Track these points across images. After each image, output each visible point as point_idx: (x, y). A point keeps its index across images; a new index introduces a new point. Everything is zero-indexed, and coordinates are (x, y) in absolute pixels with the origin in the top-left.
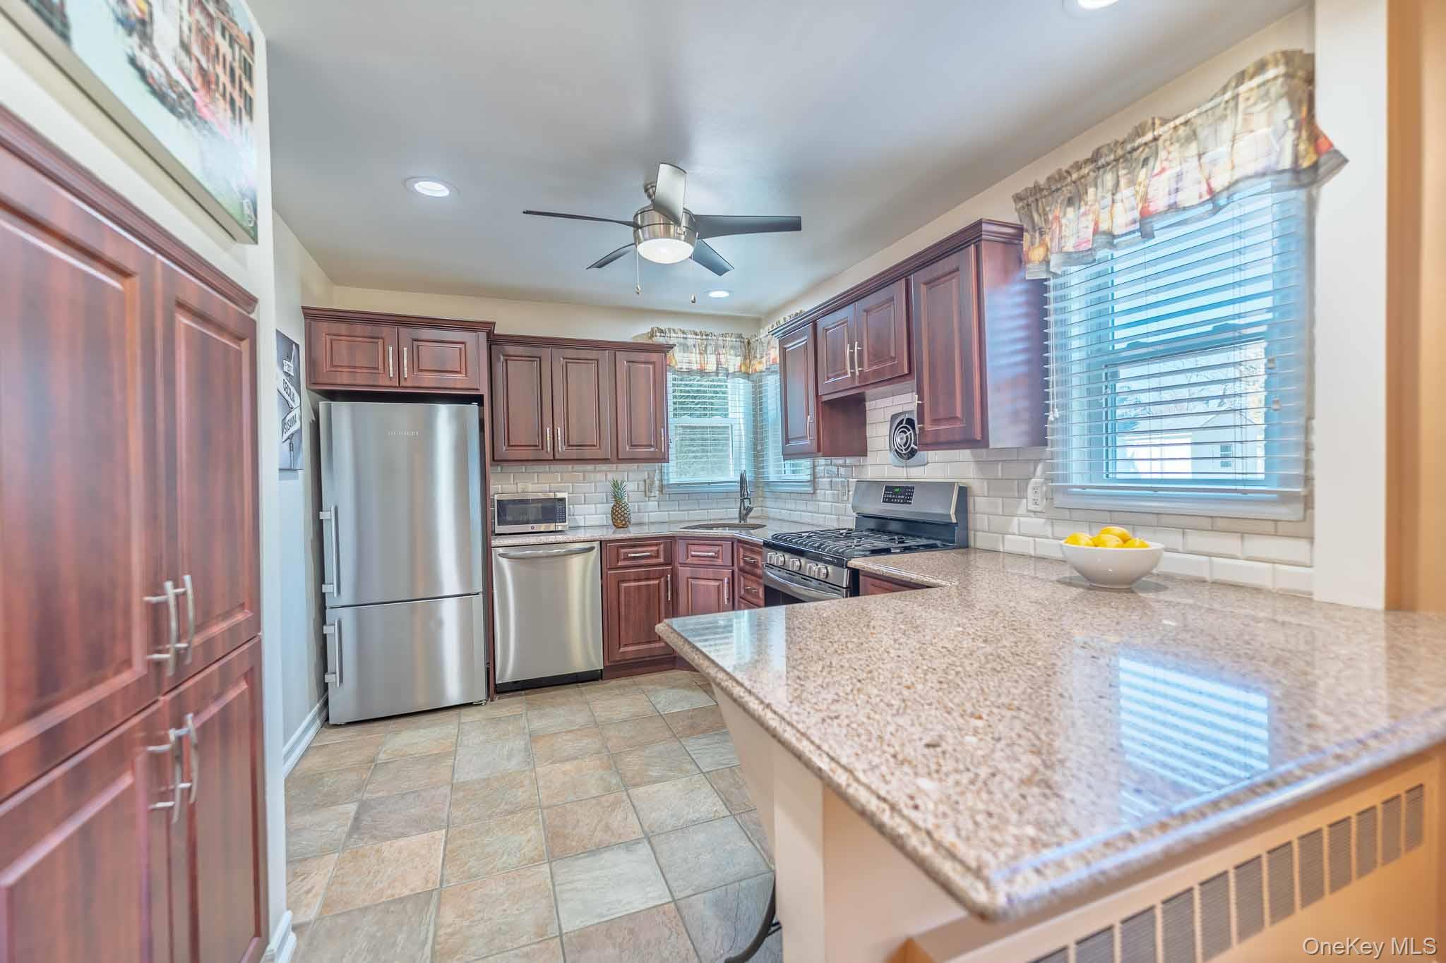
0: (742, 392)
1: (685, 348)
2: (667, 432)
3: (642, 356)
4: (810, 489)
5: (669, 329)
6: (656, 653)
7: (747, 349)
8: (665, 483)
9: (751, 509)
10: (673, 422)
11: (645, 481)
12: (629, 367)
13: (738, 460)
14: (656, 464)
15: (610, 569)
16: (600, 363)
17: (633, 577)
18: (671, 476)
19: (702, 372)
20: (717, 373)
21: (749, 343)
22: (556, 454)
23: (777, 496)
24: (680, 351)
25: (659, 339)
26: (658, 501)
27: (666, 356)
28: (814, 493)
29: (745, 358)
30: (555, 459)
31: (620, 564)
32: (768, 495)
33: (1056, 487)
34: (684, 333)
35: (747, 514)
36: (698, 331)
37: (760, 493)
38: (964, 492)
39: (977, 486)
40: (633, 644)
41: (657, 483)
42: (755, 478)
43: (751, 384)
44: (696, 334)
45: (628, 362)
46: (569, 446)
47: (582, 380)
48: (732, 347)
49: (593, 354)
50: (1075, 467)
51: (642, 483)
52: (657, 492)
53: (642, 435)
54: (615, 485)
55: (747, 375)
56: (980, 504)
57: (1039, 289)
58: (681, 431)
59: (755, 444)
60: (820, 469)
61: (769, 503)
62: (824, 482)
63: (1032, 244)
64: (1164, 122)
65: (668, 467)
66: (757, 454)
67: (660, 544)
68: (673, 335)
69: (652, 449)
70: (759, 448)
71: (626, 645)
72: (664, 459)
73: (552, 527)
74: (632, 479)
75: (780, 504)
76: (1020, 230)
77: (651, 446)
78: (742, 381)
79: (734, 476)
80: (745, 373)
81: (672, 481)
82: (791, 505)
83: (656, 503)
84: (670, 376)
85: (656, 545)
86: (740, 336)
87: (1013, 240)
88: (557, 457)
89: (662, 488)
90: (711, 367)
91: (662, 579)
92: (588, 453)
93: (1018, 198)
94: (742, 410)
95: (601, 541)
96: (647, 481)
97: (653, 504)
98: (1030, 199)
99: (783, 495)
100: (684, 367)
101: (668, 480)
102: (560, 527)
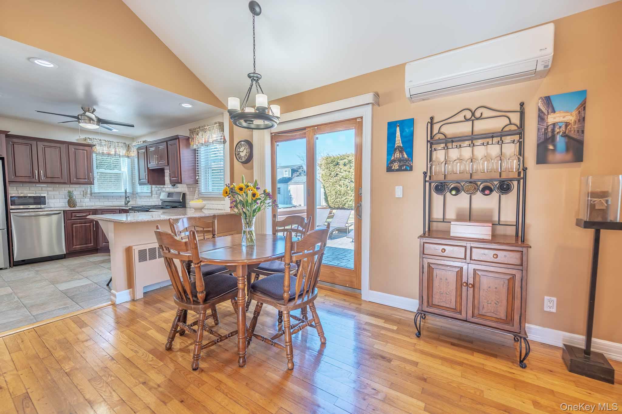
0: (126, 162)
1: (101, 145)
2: (93, 175)
3: (81, 148)
4: (150, 195)
5: (94, 138)
6: (90, 248)
7: (128, 148)
8: (93, 192)
9: (130, 201)
10: (95, 171)
11: (83, 191)
12: (75, 151)
13: (125, 185)
14: (89, 186)
15: (68, 220)
16: (61, 148)
17: (78, 223)
18: (95, 190)
19: (109, 154)
20: (115, 155)
21: (129, 146)
22: (40, 180)
23: (141, 197)
24: (98, 146)
25: (89, 142)
26: (90, 198)
27: (92, 148)
28: (152, 196)
29: (127, 151)
30: (39, 182)
31: (73, 218)
32: (138, 197)
33: (200, 193)
34: (100, 140)
35: (128, 203)
36: (106, 140)
37: (135, 197)
38: (184, 195)
39: (187, 193)
40: (79, 245)
41: (89, 192)
42: (133, 191)
43: (130, 160)
44: (106, 141)
45: (74, 149)
46: (46, 177)
47: (52, 154)
48: (121, 147)
49: (58, 145)
50: (203, 189)
51: (82, 192)
52: (89, 196)
53: (81, 175)
54: (69, 192)
55: (128, 157)
56: (188, 197)
57: (195, 151)
58: (99, 174)
59: (132, 180)
60: (153, 189)
61: (138, 200)
62: (154, 192)
63: (192, 141)
64: (208, 126)
65: (94, 187)
66: (133, 184)
67: (90, 212)
68: (95, 140)
69: (86, 180)
70: (134, 181)
71: (76, 246)
72: (92, 183)
73: (39, 206)
74: (77, 191)
75: (142, 200)
76: (189, 138)
77: (86, 179)
78: (126, 158)
79: (123, 191)
80: (127, 156)
81: (96, 192)
82: (145, 200)
83: (89, 199)
84: (94, 155)
85: (89, 212)
86: (125, 143)
87: (188, 140)
88: (41, 181)
89: (91, 194)
90: (113, 152)
91: (92, 223)
92: (56, 180)
93: (190, 130)
94: (127, 168)
95: (64, 211)
96: (85, 191)
97: (87, 200)
98: (192, 131)
99: (142, 197)
100: (101, 151)
101: (94, 191)
102: (43, 206)
